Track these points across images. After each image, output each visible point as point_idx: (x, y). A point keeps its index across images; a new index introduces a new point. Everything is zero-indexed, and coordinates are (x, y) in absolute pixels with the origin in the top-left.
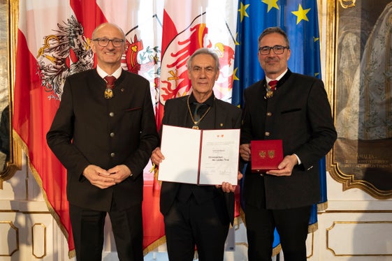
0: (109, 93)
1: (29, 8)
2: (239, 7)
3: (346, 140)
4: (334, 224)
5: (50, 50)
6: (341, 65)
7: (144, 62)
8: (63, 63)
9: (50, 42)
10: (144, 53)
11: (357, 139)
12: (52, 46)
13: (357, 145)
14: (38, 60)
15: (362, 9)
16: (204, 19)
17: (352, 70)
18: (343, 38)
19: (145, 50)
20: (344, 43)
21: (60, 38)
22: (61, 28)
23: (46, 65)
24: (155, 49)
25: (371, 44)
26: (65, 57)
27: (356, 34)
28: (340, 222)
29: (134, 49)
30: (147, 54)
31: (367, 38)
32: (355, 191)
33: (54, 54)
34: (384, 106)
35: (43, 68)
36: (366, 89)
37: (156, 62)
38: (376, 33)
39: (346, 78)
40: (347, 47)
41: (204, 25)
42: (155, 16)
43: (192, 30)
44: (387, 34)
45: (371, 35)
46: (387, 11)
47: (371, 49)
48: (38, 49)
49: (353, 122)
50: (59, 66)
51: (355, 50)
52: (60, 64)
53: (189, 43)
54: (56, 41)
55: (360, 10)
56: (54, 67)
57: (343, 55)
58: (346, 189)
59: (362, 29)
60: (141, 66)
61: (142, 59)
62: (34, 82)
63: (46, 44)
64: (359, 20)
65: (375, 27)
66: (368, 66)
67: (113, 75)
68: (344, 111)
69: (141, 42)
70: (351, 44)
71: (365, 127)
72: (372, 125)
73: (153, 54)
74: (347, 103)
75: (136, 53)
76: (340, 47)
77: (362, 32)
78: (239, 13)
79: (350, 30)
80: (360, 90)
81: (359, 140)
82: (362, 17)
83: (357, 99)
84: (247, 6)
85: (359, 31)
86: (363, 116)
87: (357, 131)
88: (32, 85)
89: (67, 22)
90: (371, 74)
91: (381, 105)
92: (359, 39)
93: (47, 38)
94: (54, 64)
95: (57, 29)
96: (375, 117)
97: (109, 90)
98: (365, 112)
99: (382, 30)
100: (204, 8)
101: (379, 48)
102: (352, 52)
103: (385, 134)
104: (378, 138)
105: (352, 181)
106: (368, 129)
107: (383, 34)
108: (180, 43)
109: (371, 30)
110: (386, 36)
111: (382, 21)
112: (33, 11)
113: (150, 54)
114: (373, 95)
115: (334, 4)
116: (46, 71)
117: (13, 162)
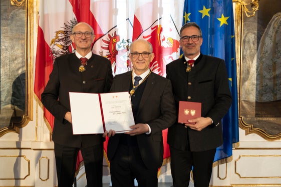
0: (82, 68)
1: (46, 12)
2: (184, 15)
3: (248, 102)
4: (240, 157)
5: (59, 40)
6: (245, 53)
7: (120, 49)
8: (67, 49)
9: (59, 35)
10: (120, 43)
11: (255, 101)
12: (60, 38)
13: (255, 105)
14: (51, 47)
15: (258, 18)
16: (160, 22)
17: (252, 57)
18: (246, 36)
19: (121, 41)
20: (247, 40)
21: (66, 32)
22: (66, 26)
23: (56, 50)
24: (128, 41)
25: (264, 40)
26: (68, 45)
27: (254, 33)
28: (244, 156)
29: (114, 40)
30: (122, 44)
31: (261, 36)
32: (254, 135)
33: (62, 43)
34: (272, 80)
35: (54, 52)
36: (261, 69)
37: (128, 50)
38: (267, 33)
39: (248, 62)
40: (249, 42)
41: (160, 25)
42: (128, 19)
43: (152, 29)
44: (274, 34)
45: (264, 34)
46: (274, 19)
47: (264, 43)
48: (51, 40)
49: (252, 90)
50: (64, 51)
51: (254, 44)
52: (65, 50)
53: (151, 37)
54: (63, 35)
55: (257, 18)
56: (62, 52)
57: (246, 47)
58: (248, 134)
59: (258, 30)
60: (119, 52)
61: (119, 47)
62: (48, 61)
63: (57, 37)
64: (256, 24)
65: (266, 29)
66: (262, 54)
67: (86, 57)
68: (246, 83)
69: (118, 36)
70: (251, 40)
71: (260, 93)
72: (264, 92)
73: (127, 44)
74: (248, 77)
75: (115, 44)
76: (244, 41)
77: (258, 33)
78: (184, 18)
79: (251, 31)
80: (257, 70)
81: (256, 102)
82: (258, 23)
83: (255, 75)
84: (189, 14)
85: (256, 32)
86: (259, 86)
87: (255, 96)
88: (46, 63)
89: (70, 22)
90: (264, 60)
91: (270, 79)
92: (256, 37)
93: (57, 33)
94: (62, 50)
95: (64, 26)
96: (267, 87)
97: (82, 66)
98: (260, 84)
99: (271, 31)
100: (160, 15)
101: (269, 42)
102: (252, 45)
103: (272, 98)
104: (268, 101)
105: (251, 129)
106: (262, 95)
107: (271, 34)
108: (144, 37)
109: (263, 31)
110: (273, 35)
111: (270, 25)
112: (48, 14)
113: (124, 44)
114: (265, 73)
115: (240, 14)
116: (56, 54)
117: (27, 115)
